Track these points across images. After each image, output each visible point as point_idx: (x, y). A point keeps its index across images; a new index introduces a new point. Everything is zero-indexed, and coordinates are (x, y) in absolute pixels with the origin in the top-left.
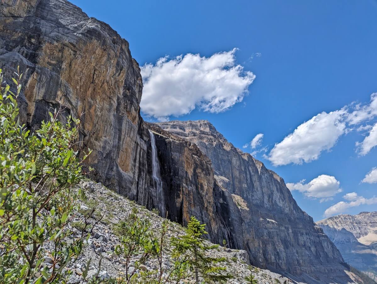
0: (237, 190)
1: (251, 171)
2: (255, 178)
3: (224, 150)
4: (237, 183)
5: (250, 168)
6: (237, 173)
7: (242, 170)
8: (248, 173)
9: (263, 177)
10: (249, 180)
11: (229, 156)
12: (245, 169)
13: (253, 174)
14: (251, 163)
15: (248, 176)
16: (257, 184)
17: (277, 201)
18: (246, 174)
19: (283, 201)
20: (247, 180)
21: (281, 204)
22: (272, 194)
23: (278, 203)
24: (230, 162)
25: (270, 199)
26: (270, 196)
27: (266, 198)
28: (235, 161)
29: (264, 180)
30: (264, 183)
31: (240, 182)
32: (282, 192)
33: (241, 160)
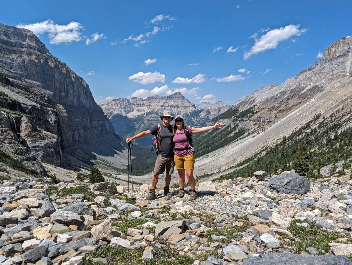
0: (57, 97)
1: (68, 82)
2: (70, 87)
3: (49, 66)
4: (57, 92)
5: (67, 80)
6: (58, 85)
7: (62, 82)
8: (66, 83)
9: (75, 84)
10: (66, 89)
11: (53, 71)
12: (64, 81)
13: (69, 84)
14: (68, 76)
15: (66, 86)
16: (71, 91)
17: (83, 100)
18: (64, 85)
19: (86, 100)
20: (65, 89)
21: (84, 102)
22: (80, 96)
23: (83, 102)
24: (54, 76)
25: (79, 100)
26: (78, 98)
27: (76, 99)
28: (57, 75)
29: (76, 87)
30: (75, 89)
31: (60, 91)
32: (86, 95)
33: (62, 75)
